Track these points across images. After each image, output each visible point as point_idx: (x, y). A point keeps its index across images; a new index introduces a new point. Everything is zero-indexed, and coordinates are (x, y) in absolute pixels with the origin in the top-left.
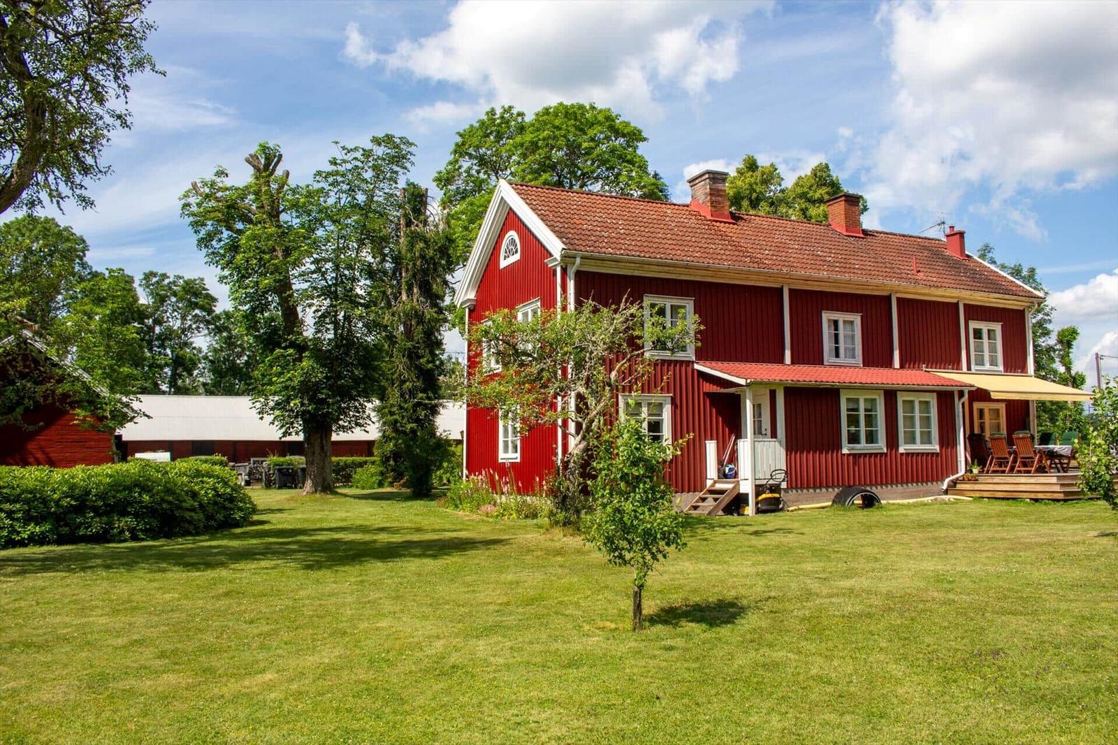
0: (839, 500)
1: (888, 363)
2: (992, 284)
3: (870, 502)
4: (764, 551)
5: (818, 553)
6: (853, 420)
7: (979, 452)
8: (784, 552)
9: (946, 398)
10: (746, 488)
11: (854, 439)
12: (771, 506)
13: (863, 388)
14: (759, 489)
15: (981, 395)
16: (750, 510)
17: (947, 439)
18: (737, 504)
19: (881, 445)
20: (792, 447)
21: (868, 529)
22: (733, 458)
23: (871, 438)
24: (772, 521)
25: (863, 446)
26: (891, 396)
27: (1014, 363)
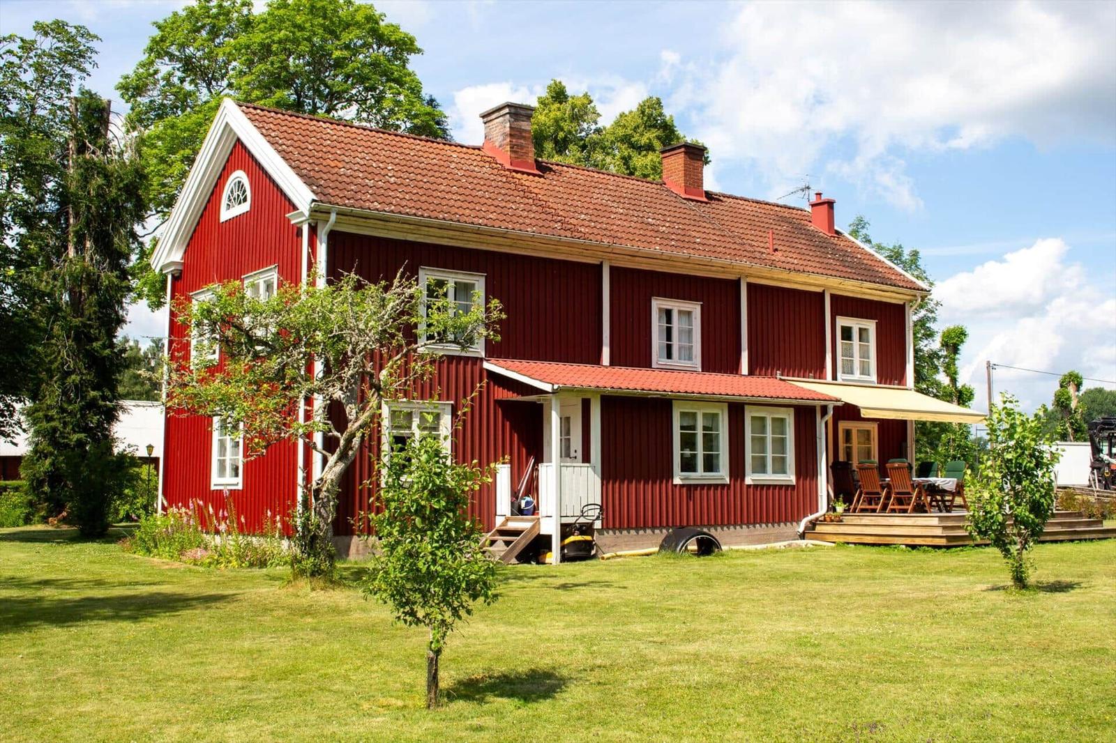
0: (668, 545)
1: (734, 368)
2: (867, 270)
3: (707, 547)
4: (578, 609)
5: (648, 612)
6: (688, 442)
7: (844, 486)
8: (604, 611)
9: (805, 414)
10: (549, 527)
11: (688, 465)
12: (581, 552)
13: (702, 399)
14: (566, 530)
15: (849, 412)
16: (553, 557)
17: (806, 468)
18: (536, 549)
19: (723, 474)
20: (609, 474)
21: (708, 582)
22: (533, 488)
23: (710, 465)
24: (583, 571)
25: (700, 475)
26: (736, 410)
27: (890, 372)
